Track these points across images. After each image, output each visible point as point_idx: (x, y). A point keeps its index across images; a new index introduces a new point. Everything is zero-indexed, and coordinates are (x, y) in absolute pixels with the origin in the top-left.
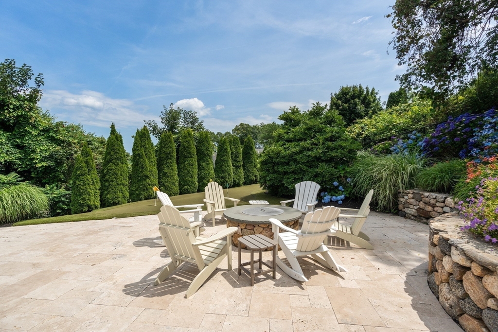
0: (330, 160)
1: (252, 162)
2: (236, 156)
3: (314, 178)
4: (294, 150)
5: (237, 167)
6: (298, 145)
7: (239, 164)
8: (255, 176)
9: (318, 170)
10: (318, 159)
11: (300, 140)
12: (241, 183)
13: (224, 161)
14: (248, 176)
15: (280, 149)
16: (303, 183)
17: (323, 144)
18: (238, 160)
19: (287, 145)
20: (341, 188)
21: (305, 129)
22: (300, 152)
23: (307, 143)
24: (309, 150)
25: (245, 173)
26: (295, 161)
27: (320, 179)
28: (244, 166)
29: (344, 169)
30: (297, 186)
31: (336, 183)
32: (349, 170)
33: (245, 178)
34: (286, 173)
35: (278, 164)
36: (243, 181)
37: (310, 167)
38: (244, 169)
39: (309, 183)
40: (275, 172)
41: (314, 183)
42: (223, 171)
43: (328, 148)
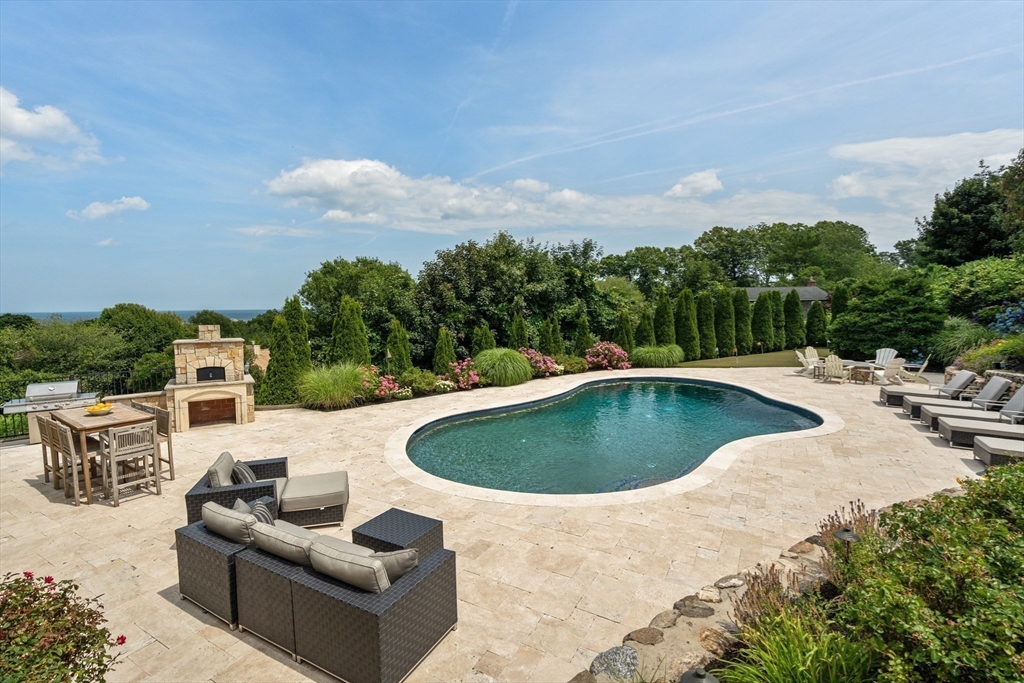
0: (912, 330)
1: (797, 322)
2: (776, 315)
3: (892, 345)
4: (872, 320)
5: (778, 328)
6: (877, 316)
7: (781, 324)
8: (801, 339)
9: (897, 339)
10: (898, 329)
11: (880, 311)
12: (783, 346)
13: (764, 321)
14: (792, 339)
15: (858, 319)
16: (883, 350)
17: (904, 315)
18: (779, 319)
19: (865, 314)
20: (920, 355)
21: (884, 302)
22: (879, 323)
23: (886, 316)
24: (888, 320)
25: (787, 336)
26: (873, 330)
27: (898, 347)
28: (786, 327)
29: (925, 339)
30: (878, 351)
31: (915, 351)
32: (930, 339)
33: (787, 341)
34: (861, 341)
35: (853, 332)
36: (784, 344)
37: (889, 336)
38: (786, 331)
39: (888, 349)
40: (849, 339)
41: (893, 350)
42: (763, 333)
43: (910, 320)
